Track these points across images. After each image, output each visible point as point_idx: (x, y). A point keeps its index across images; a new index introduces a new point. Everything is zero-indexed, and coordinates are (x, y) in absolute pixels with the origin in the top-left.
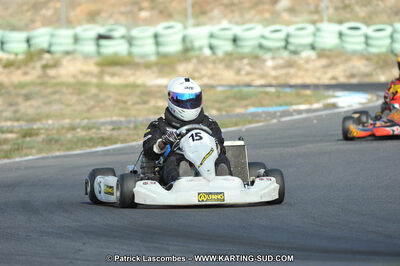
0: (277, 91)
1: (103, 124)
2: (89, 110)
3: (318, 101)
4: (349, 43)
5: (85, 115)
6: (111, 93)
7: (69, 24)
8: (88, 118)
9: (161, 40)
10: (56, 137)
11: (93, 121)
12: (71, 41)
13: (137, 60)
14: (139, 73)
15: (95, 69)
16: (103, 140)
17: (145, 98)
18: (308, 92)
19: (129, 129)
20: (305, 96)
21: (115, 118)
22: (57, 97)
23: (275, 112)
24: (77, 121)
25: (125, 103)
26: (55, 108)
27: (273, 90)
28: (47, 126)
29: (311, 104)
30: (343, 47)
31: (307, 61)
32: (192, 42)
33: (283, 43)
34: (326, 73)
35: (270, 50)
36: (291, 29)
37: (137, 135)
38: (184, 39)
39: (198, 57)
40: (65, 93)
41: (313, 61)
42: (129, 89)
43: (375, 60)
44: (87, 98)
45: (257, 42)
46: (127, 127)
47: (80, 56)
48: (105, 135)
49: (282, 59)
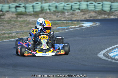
0: (67, 22)
1: (14, 32)
2: (11, 28)
4: (89, 7)
5: (10, 30)
6: (18, 23)
7: (8, 3)
9: (34, 7)
12: (8, 8)
13: (28, 13)
14: (28, 17)
15: (15, 16)
17: (28, 25)
18: (75, 22)
19: (21, 34)
20: (75, 23)
21: (18, 31)
23: (65, 28)
25: (22, 26)
26: (1, 28)
27: (65, 22)
29: (76, 26)
30: (88, 9)
31: (78, 13)
32: (44, 8)
33: (70, 8)
34: (83, 16)
35: (67, 10)
36: (73, 4)
37: (23, 35)
38: (41, 7)
39: (45, 12)
40: (4, 24)
41: (79, 13)
42: (24, 22)
43: (97, 12)
44: (11, 25)
45: (62, 8)
46: (20, 33)
47: (11, 12)
48: (13, 36)
49: (70, 12)
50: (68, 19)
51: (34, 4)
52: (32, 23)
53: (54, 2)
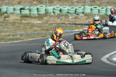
0: (70, 26)
1: (18, 34)
2: (15, 30)
3: (81, 29)
4: (93, 12)
5: (14, 32)
6: (22, 26)
7: (13, 5)
8: (14, 33)
9: (39, 10)
10: (3, 38)
11: (16, 33)
12: (13, 10)
13: (32, 16)
14: (32, 20)
15: (20, 18)
16: (17, 39)
17: (32, 27)
18: (79, 26)
21: (22, 33)
22: (6, 26)
23: (68, 32)
24: (11, 33)
25: (26, 28)
26: (6, 29)
27: (69, 25)
28: (2, 35)
29: (79, 29)
30: (92, 13)
31: (81, 17)
32: (48, 11)
33: (74, 12)
34: (87, 20)
35: (70, 13)
36: (77, 8)
37: (27, 38)
38: (46, 10)
39: (49, 15)
40: (9, 25)
41: (83, 17)
42: (28, 24)
43: (101, 17)
44: (16, 27)
45: (67, 11)
46: (25, 35)
47: (15, 14)
48: (17, 38)
49: (74, 16)
50: (71, 23)
51: (39, 7)
52: (36, 26)
53: (58, 6)
